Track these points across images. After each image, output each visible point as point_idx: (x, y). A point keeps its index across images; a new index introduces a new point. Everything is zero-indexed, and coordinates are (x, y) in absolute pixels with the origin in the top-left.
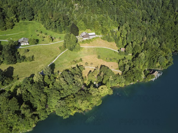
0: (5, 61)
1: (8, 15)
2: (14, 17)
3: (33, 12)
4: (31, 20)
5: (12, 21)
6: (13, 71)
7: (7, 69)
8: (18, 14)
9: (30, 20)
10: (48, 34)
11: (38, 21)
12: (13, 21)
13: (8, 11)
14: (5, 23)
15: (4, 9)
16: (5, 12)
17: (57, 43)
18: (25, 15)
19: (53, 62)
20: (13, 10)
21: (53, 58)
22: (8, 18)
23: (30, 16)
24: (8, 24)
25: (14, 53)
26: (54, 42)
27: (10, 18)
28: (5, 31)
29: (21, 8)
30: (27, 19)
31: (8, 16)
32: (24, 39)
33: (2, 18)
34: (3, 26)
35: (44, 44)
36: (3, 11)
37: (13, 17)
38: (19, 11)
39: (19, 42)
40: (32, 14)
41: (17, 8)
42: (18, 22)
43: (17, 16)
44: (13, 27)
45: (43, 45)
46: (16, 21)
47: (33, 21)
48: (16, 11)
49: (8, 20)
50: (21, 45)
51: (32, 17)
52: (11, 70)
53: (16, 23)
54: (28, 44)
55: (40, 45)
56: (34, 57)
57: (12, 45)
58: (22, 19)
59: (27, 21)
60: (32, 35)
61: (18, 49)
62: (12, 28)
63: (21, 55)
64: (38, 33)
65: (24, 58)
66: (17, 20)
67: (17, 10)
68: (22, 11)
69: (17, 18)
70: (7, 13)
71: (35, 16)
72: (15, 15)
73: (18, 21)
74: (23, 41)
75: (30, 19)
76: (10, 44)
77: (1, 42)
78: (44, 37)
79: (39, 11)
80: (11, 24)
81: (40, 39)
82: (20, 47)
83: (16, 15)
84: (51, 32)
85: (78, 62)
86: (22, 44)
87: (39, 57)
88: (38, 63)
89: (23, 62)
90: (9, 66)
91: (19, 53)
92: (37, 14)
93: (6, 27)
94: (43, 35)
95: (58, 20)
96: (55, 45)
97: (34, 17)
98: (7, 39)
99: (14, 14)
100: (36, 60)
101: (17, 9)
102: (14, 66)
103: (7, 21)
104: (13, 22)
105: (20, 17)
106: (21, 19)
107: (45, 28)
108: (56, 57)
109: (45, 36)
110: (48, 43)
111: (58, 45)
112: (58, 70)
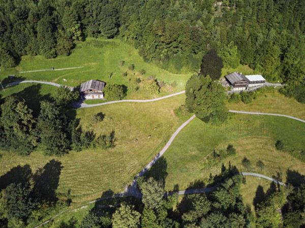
0: (43, 146)
1: (64, 22)
2: (77, 27)
3: (118, 18)
4: (112, 37)
5: (71, 38)
6: (59, 173)
7: (44, 168)
8: (85, 21)
9: (109, 38)
10: (147, 72)
11: (126, 39)
12: (73, 38)
13: (65, 15)
14: (56, 42)
15: (57, 8)
16: (57, 16)
17: (168, 98)
18: (99, 25)
19: (162, 153)
20: (75, 12)
21: (160, 141)
22: (63, 29)
23: (112, 29)
24: (62, 43)
25: (68, 125)
26: (162, 96)
27: (68, 30)
28: (53, 59)
29: (94, 8)
30: (102, 34)
31: (64, 25)
32: (93, 86)
33: (49, 29)
34: (51, 48)
35: (140, 99)
36: (55, 13)
37: (73, 29)
38: (87, 15)
39: (82, 90)
40: (115, 24)
41: (84, 7)
42: (84, 40)
43: (82, 27)
44: (72, 51)
45: (136, 103)
46: (80, 38)
47: (116, 40)
48: (82, 15)
49: (62, 34)
50: (84, 99)
51: (116, 30)
52: (53, 170)
53: (79, 44)
54: (102, 96)
55: (131, 102)
56: (116, 136)
57: (64, 100)
58: (94, 33)
59: (102, 39)
60: (112, 74)
61: (78, 111)
62: (69, 54)
63: (85, 129)
64: (125, 69)
65: (90, 136)
66: (81, 36)
67: (85, 13)
68: (94, 15)
69: (82, 31)
70: (63, 19)
71: (120, 29)
72: (79, 25)
73: (84, 37)
74: (91, 90)
75: (109, 35)
76: (61, 97)
77: (42, 87)
78: (139, 81)
79: (133, 16)
80: (67, 45)
82: (83, 105)
83: (82, 24)
84: (153, 69)
85: (225, 157)
86: (87, 97)
87: (129, 136)
88: (125, 156)
89: (87, 151)
90: (48, 159)
91: (80, 124)
92: (127, 24)
93: (56, 51)
94: (137, 74)
95: (175, 41)
96: (165, 103)
97: (118, 31)
98: (56, 80)
99: (77, 21)
100: (120, 147)
101: (85, 9)
102: (63, 159)
103: (61, 36)
104: (74, 40)
105: (89, 30)
106: (90, 33)
107: (142, 58)
108: (169, 137)
109: (141, 77)
110: (148, 98)
111: (171, 105)
112: (175, 183)
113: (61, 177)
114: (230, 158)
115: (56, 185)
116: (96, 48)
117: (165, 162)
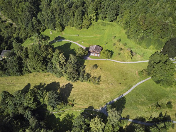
0: (67, 75)
1: (89, 11)
2: (94, 14)
3: (118, 11)
4: (112, 21)
5: (90, 19)
6: (71, 90)
7: (65, 85)
8: (99, 11)
9: (110, 21)
10: (127, 45)
11: (120, 23)
12: (92, 20)
13: (90, 7)
14: (83, 21)
15: (87, 3)
16: (86, 7)
17: (137, 63)
18: (107, 14)
19: (124, 95)
20: (95, 7)
21: (125, 88)
22: (88, 14)
23: (113, 17)
24: (86, 22)
25: (79, 67)
26: (133, 61)
27: (90, 15)
28: (79, 30)
29: (106, 4)
30: (107, 18)
31: (88, 12)
32: (96, 49)
33: (81, 14)
34: (80, 24)
35: (119, 61)
36: (85, 5)
37: (93, 15)
38: (101, 8)
39: (90, 50)
40: (116, 14)
41: (101, 3)
42: (97, 21)
43: (97, 14)
44: (89, 26)
45: (116, 62)
46: (95, 20)
47: (114, 23)
48: (98, 8)
49: (86, 17)
50: (90, 55)
51: (115, 17)
52: (69, 87)
53: (94, 23)
54: (99, 55)
55: (113, 61)
56: (101, 79)
57: (80, 54)
58: (103, 18)
59: (106, 22)
60: (107, 43)
61: (86, 61)
62: (88, 28)
63: (87, 71)
64: (115, 41)
65: (89, 76)
66: (95, 19)
67: (100, 6)
68: (105, 8)
69: (97, 16)
70: (88, 9)
71: (118, 17)
72: (96, 13)
73: (97, 19)
74: (94, 51)
75: (111, 20)
76: (79, 53)
77: (72, 44)
79: (127, 11)
80: (88, 23)
81: (116, 52)
82: (89, 58)
83: (97, 13)
84: (132, 43)
87: (108, 80)
88: (103, 91)
89: (86, 82)
90: (68, 82)
91: (85, 68)
92: (122, 15)
93: (82, 26)
94: (121, 45)
95: (150, 29)
96: (133, 66)
97: (116, 18)
98: (79, 41)
99: (95, 11)
100: (102, 85)
101: (101, 4)
102: (74, 84)
103: (85, 18)
104: (91, 21)
105: (101, 16)
106: (101, 18)
107: (126, 36)
108: (131, 87)
109: (123, 47)
110: (124, 61)
111: (137, 68)
112: (128, 114)
113: (71, 92)
114: (167, 110)
115: (69, 95)
116: (102, 27)
117: (125, 100)
